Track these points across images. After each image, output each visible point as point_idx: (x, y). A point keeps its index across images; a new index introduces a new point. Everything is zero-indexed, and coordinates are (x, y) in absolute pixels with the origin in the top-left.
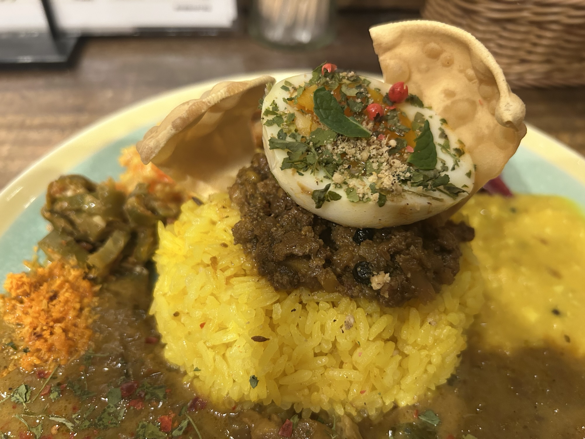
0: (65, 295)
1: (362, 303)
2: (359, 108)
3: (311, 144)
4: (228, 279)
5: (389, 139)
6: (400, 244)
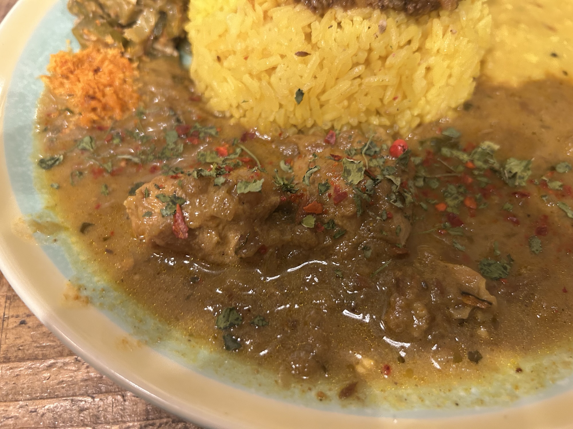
0: (107, 68)
1: (392, 13)
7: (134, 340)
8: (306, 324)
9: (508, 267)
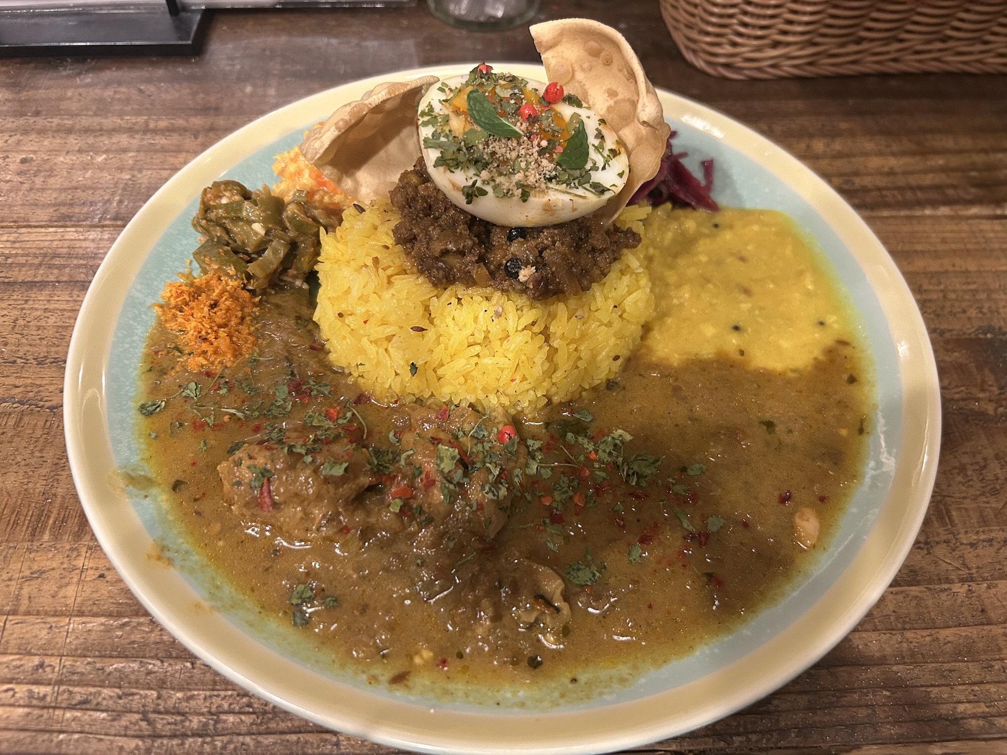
0: (226, 303)
1: (513, 296)
2: (513, 108)
3: (463, 143)
4: (389, 277)
5: (542, 139)
6: (547, 239)
7: (206, 605)
8: (375, 609)
9: (598, 574)
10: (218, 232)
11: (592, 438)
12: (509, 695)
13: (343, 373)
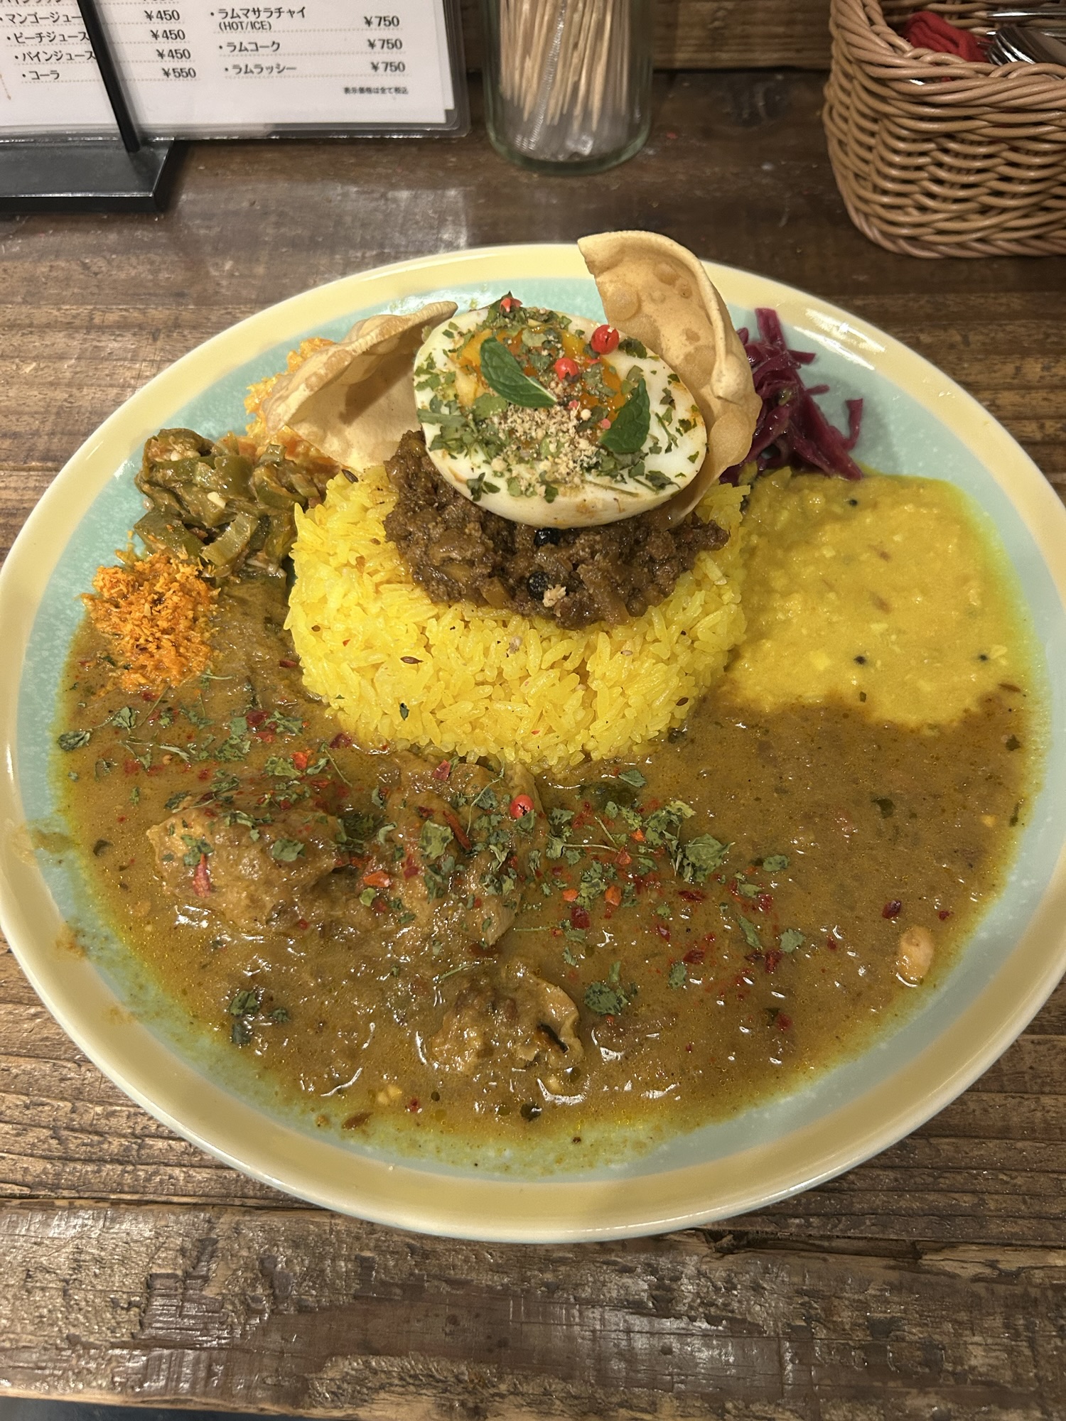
0: (172, 599)
1: (538, 622)
2: (545, 363)
3: (470, 417)
4: (377, 585)
5: (583, 407)
6: (583, 550)
7: (125, 1011)
8: (335, 1029)
9: (625, 1001)
10: (166, 500)
11: (640, 811)
12: (492, 1153)
13: (319, 702)
